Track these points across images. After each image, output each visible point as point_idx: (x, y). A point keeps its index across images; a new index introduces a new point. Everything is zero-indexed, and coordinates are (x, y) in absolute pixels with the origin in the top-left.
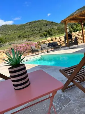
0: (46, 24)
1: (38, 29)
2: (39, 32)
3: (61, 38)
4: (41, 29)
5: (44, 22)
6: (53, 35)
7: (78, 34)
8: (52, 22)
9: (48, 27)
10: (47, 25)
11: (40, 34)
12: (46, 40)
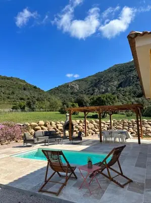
0: (23, 88)
1: (7, 92)
2: (8, 98)
3: (58, 125)
4: (13, 93)
5: (22, 83)
6: (36, 110)
7: (79, 124)
8: (35, 87)
9: (25, 92)
10: (25, 89)
11: (9, 100)
12: (36, 124)
